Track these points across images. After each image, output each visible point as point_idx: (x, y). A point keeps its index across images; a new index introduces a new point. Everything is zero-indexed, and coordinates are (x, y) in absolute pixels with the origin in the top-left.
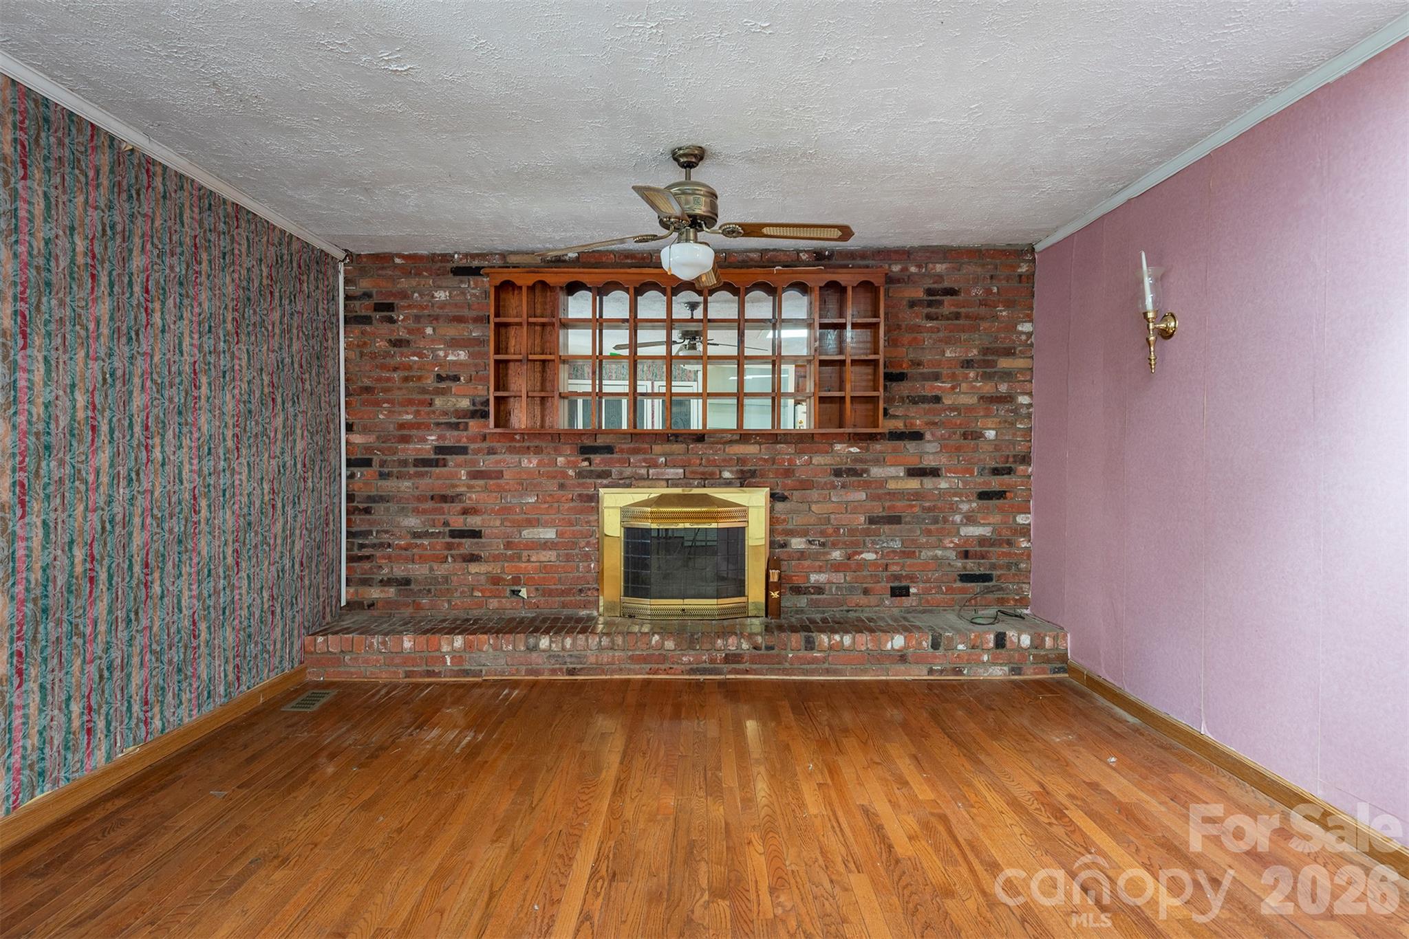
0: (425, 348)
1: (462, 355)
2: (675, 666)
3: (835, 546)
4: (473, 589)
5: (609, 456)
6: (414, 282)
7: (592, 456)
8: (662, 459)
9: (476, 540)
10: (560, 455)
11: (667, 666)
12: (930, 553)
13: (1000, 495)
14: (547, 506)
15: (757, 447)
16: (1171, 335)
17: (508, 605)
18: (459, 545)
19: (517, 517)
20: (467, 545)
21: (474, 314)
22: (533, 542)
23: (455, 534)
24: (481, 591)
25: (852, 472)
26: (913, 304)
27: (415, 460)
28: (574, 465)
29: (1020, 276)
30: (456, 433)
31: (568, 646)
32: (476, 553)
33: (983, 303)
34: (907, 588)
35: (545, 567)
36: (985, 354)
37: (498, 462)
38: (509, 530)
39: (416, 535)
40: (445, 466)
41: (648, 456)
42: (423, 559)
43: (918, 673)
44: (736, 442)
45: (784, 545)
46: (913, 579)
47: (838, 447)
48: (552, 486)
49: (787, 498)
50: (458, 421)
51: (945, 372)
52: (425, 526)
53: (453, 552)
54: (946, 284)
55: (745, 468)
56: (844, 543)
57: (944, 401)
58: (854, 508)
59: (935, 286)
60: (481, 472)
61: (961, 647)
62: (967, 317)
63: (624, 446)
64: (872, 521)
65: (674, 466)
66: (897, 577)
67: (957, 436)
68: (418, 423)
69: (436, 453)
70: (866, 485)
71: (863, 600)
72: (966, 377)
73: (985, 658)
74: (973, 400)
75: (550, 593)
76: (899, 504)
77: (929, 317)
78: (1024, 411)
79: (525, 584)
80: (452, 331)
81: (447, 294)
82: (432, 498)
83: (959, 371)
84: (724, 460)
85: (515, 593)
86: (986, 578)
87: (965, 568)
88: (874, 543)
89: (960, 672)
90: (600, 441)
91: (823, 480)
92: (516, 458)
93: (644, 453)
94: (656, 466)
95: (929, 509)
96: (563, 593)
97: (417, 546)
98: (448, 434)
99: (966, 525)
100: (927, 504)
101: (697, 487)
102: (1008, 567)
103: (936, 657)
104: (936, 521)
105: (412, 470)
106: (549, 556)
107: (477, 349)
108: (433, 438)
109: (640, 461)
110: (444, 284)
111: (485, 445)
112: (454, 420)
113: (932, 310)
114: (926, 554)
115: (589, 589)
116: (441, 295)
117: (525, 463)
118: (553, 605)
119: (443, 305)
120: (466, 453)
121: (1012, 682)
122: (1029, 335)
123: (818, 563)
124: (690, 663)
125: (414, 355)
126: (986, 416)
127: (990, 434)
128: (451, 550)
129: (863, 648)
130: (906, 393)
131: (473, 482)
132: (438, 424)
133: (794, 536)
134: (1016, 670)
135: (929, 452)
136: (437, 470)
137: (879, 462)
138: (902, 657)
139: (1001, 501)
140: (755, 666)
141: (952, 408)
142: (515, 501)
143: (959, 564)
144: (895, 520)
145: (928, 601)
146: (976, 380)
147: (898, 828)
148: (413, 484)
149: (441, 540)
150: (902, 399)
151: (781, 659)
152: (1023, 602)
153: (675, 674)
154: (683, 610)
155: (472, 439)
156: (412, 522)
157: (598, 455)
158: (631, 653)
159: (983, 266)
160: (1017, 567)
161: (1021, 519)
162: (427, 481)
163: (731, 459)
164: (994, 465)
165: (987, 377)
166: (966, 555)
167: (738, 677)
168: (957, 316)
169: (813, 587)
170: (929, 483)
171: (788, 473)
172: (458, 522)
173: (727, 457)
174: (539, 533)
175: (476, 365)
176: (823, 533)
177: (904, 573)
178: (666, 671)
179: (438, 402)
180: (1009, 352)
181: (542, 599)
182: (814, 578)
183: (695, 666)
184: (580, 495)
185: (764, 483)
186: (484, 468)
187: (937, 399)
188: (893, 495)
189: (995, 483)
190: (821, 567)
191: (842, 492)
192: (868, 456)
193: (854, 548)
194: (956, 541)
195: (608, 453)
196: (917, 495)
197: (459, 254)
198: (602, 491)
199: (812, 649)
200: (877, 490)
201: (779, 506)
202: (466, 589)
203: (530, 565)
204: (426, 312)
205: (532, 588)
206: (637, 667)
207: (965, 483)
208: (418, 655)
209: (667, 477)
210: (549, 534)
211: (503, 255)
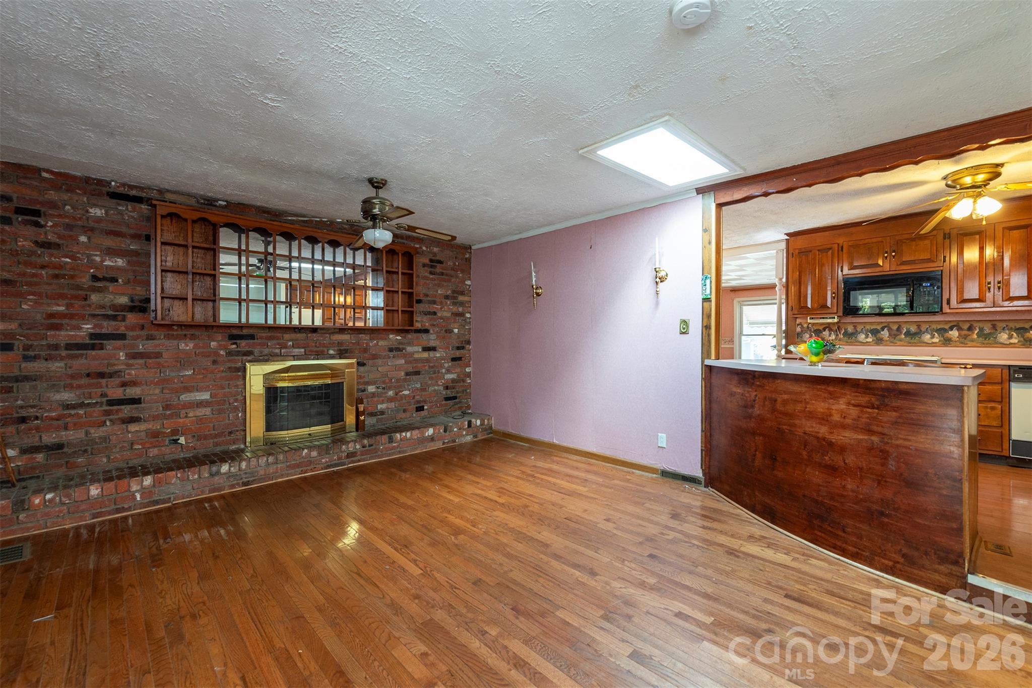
0: (78, 253)
1: (120, 262)
2: (317, 466)
3: (390, 388)
4: (132, 444)
5: (252, 341)
6: (66, 196)
7: (238, 341)
8: (290, 343)
9: (135, 406)
10: (214, 341)
11: (312, 467)
12: (433, 388)
13: (460, 359)
14: (201, 376)
15: (349, 336)
16: (540, 295)
17: (168, 451)
18: (117, 411)
19: (175, 386)
20: (126, 411)
21: (132, 232)
22: (190, 403)
23: (111, 403)
24: (141, 444)
25: (398, 349)
26: (424, 265)
27: (67, 344)
28: (225, 348)
29: (466, 259)
30: (114, 323)
31: (244, 467)
32: (135, 415)
33: (453, 269)
34: (423, 406)
35: (200, 420)
36: (453, 293)
37: (156, 346)
38: (168, 396)
39: (68, 407)
40: (102, 349)
41: (280, 341)
42: (77, 426)
43: (438, 445)
44: (337, 333)
45: (364, 391)
46: (425, 402)
47: (391, 336)
48: (207, 363)
49: (365, 364)
50: (117, 313)
51: (438, 300)
52: (80, 398)
53: (111, 417)
54: (438, 258)
55: (342, 348)
56: (395, 387)
57: (438, 314)
58: (398, 368)
59: (433, 258)
60: (141, 353)
61: (455, 430)
62: (447, 275)
63: (263, 335)
64: (407, 374)
65: (299, 348)
66: (418, 402)
67: (443, 332)
68: (71, 314)
69: (91, 339)
70: (404, 356)
71: (403, 415)
72: (446, 303)
73: (464, 433)
74: (448, 315)
75: (206, 437)
76: (419, 365)
77: (431, 273)
78: (468, 320)
79: (183, 434)
80: (109, 242)
81: (103, 211)
82: (88, 375)
83: (443, 300)
84: (330, 344)
85: (176, 441)
86: (455, 398)
87: (447, 394)
88: (408, 385)
89: (455, 441)
90: (245, 332)
91: (384, 354)
92: (175, 342)
93: (277, 339)
94: (286, 347)
95: (432, 367)
96: (216, 436)
97: (70, 415)
98: (105, 323)
99: (447, 374)
100: (431, 365)
101: (313, 359)
102: (463, 392)
103: (446, 436)
104: (435, 373)
105: (64, 353)
106: (207, 411)
107: (134, 259)
108: (89, 326)
109: (275, 344)
110: (100, 204)
111: (144, 333)
112: (110, 313)
113: (432, 270)
114: (431, 389)
115: (237, 431)
116: (97, 212)
117: (182, 346)
118: (209, 446)
119: (99, 220)
120: (125, 339)
121: (475, 441)
122: (470, 286)
123: (381, 399)
124: (326, 462)
125: (66, 257)
126: (454, 322)
127: (456, 331)
128: (109, 415)
129: (416, 437)
130: (422, 310)
131: (131, 361)
132: (94, 316)
133: (370, 385)
134: (475, 436)
135: (432, 339)
136: (94, 353)
137: (410, 344)
138: (432, 439)
139: (460, 362)
140: (363, 457)
141: (441, 318)
142: (173, 374)
143: (444, 393)
144: (417, 373)
145: (432, 412)
146: (450, 305)
147: (492, 495)
148: (66, 364)
149: (98, 408)
150: (420, 312)
151: (376, 450)
152: (469, 407)
153: (317, 471)
154: (310, 434)
155: (132, 328)
156: (66, 396)
157: (243, 341)
158: (289, 463)
159: (453, 251)
160: (466, 392)
161: (468, 370)
162: (83, 361)
163: (334, 343)
164: (457, 345)
165: (454, 304)
166: (447, 388)
167: (355, 464)
168: (442, 274)
169: (379, 412)
170: (432, 354)
171: (365, 350)
172: (117, 393)
173: (332, 342)
174: (195, 396)
175: (134, 271)
176: (384, 382)
177: (422, 399)
178: (312, 470)
179: (94, 298)
180: (462, 293)
181: (199, 443)
182: (379, 407)
183: (329, 464)
184: (229, 368)
185: (353, 356)
186: (142, 351)
187: (435, 313)
188: (417, 360)
189: (458, 354)
190: (383, 400)
191: (394, 360)
192: (405, 341)
193: (398, 389)
194: (443, 381)
195: (251, 339)
196: (427, 360)
197: (116, 182)
198: (248, 365)
199: (392, 442)
200: (409, 358)
201: (362, 369)
202: (125, 445)
203: (187, 420)
204: (80, 223)
205: (189, 436)
206: (293, 471)
207: (447, 354)
208: (106, 498)
209: (294, 354)
210: (206, 396)
211: (161, 191)
